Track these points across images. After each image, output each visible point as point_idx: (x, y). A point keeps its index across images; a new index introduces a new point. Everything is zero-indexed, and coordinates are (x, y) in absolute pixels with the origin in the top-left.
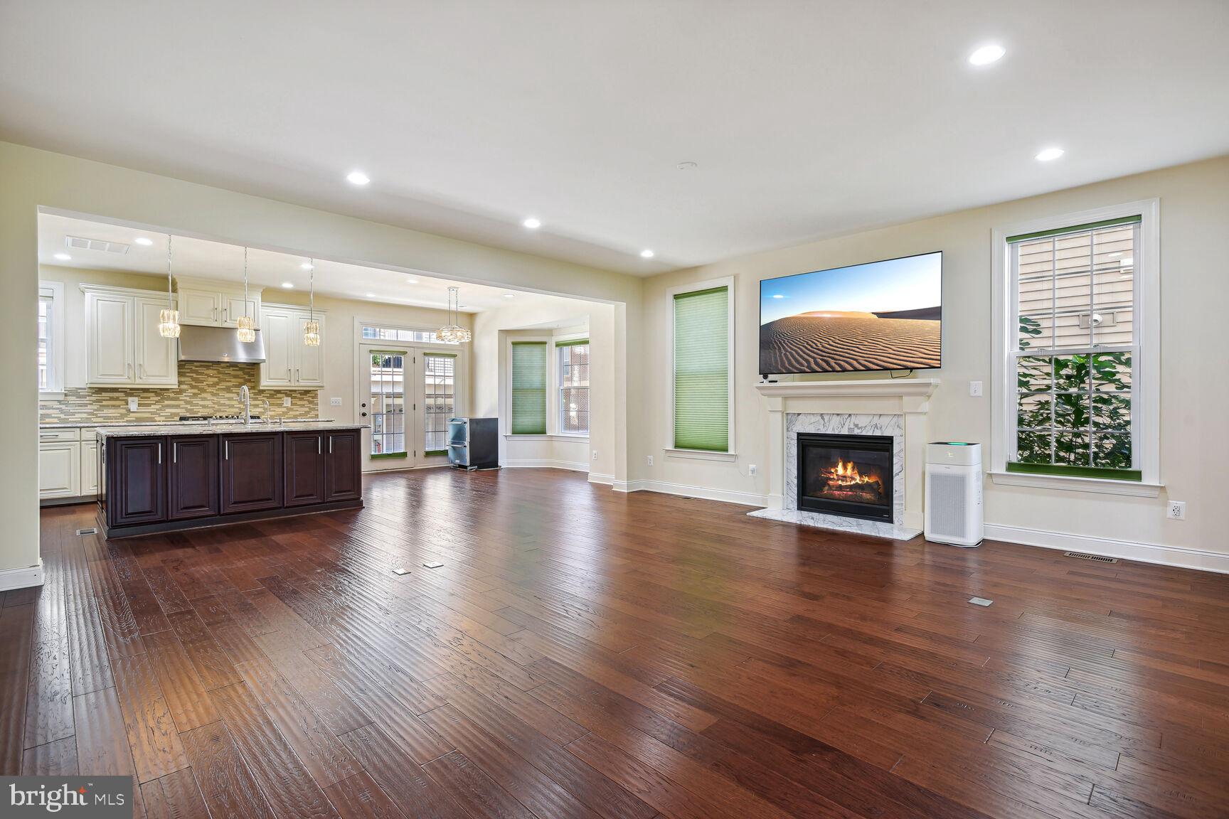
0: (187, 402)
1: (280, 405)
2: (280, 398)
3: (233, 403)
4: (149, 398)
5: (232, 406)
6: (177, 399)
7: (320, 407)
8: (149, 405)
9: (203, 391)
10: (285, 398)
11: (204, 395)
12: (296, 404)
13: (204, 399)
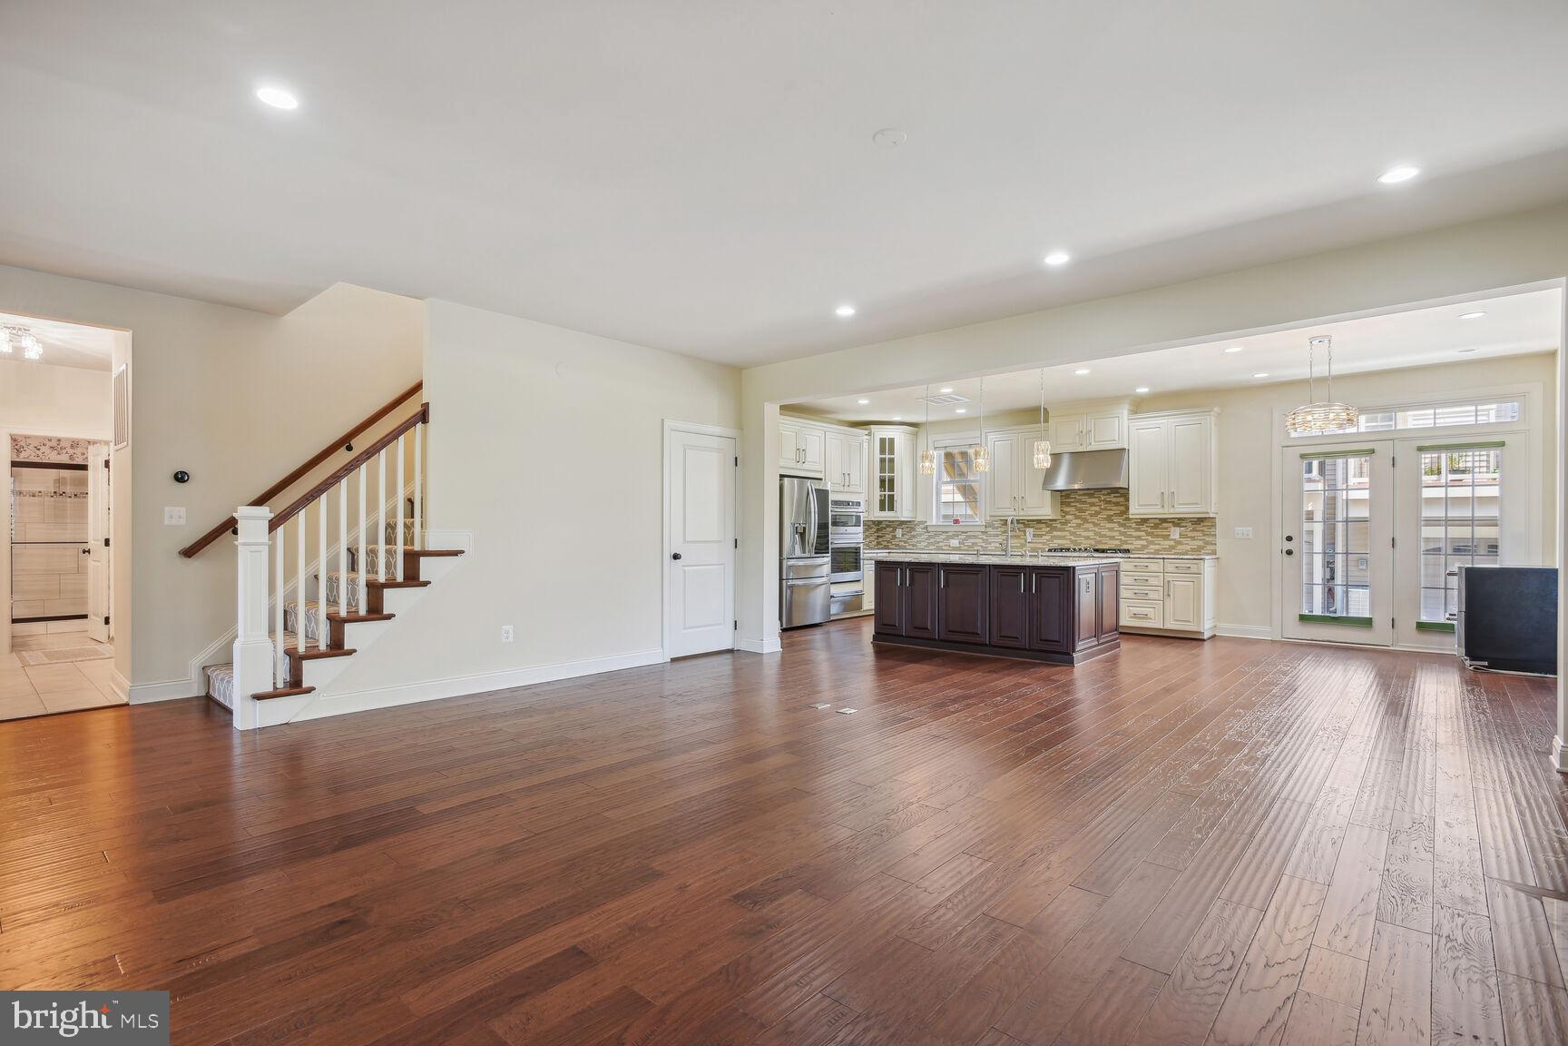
0: (1073, 534)
1: (1166, 537)
2: (1166, 528)
3: (1114, 534)
4: (1041, 529)
5: (1112, 538)
6: (1063, 530)
7: (1219, 541)
8: (1041, 536)
9: (1086, 521)
10: (1173, 529)
11: (1086, 525)
12: (1186, 536)
13: (1087, 530)
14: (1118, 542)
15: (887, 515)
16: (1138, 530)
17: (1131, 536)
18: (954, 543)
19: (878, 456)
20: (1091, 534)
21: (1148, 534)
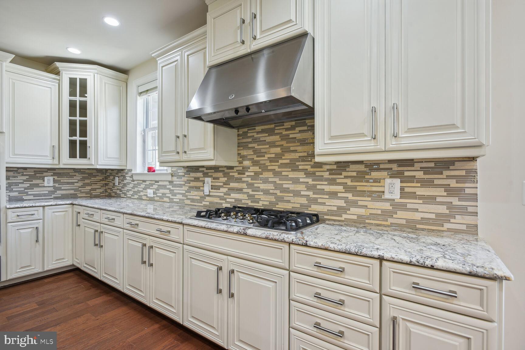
0: (250, 185)
1: (378, 196)
2: (377, 181)
3: (301, 187)
4: (218, 178)
5: (297, 194)
6: (239, 180)
7: (481, 206)
9: (265, 169)
10: (388, 181)
11: (266, 175)
12: (413, 195)
13: (266, 181)
14: (304, 201)
15: (78, 163)
16: (332, 182)
17: (322, 192)
18: (150, 192)
19: (66, 98)
20: (270, 187)
21: (348, 189)
